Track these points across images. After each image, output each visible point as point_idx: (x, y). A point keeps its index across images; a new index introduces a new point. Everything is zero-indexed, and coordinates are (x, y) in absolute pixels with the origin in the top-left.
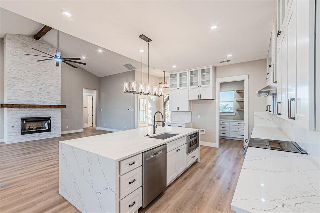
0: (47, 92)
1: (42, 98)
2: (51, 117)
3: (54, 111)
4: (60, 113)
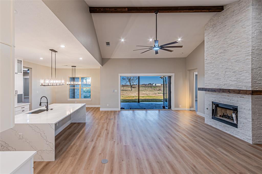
1: (228, 80)
2: (238, 107)
3: (242, 98)
4: (251, 103)
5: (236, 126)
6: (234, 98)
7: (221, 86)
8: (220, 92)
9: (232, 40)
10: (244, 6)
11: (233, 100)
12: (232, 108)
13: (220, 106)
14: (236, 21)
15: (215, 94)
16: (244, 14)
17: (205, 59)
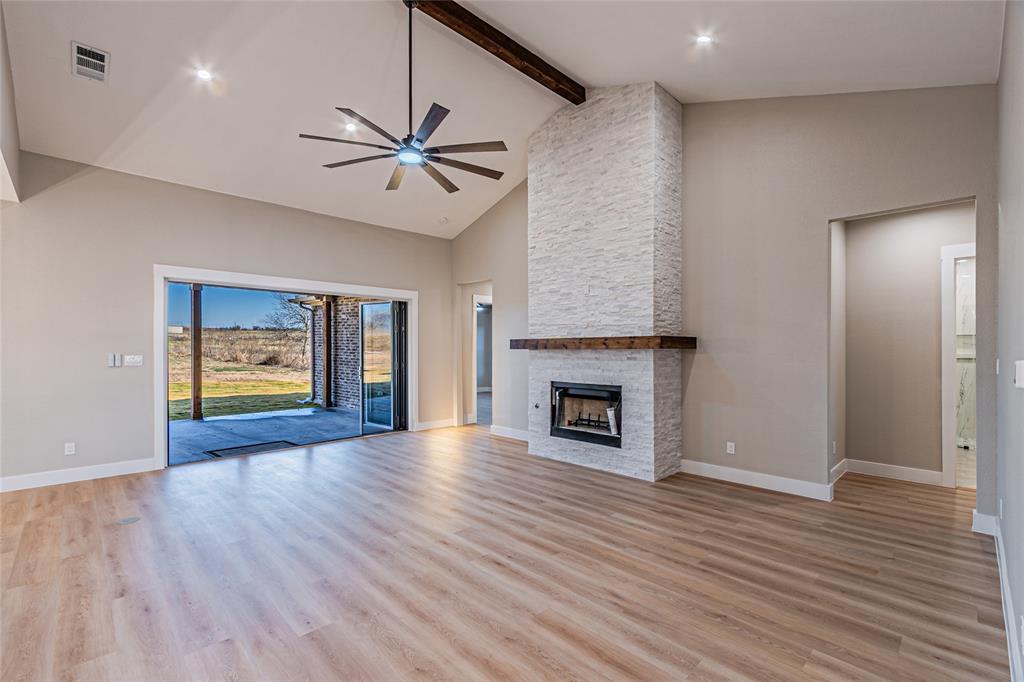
0: (610, 285)
1: (597, 313)
2: (621, 387)
3: (632, 362)
4: (652, 372)
5: (616, 442)
6: (611, 362)
7: (578, 331)
8: (579, 348)
9: (607, 196)
10: (638, 105)
11: (609, 371)
12: (605, 395)
13: (571, 392)
14: (619, 143)
15: (560, 355)
16: (637, 127)
17: (530, 246)
